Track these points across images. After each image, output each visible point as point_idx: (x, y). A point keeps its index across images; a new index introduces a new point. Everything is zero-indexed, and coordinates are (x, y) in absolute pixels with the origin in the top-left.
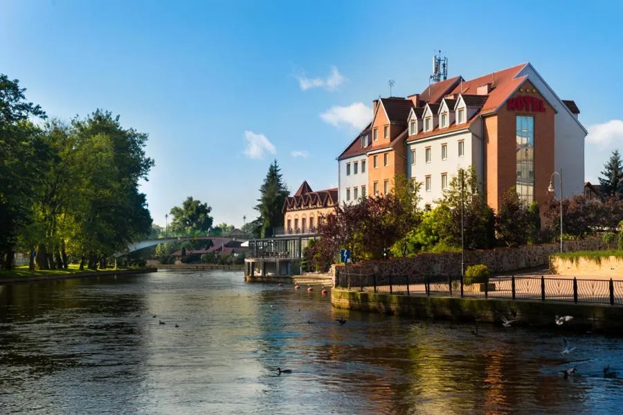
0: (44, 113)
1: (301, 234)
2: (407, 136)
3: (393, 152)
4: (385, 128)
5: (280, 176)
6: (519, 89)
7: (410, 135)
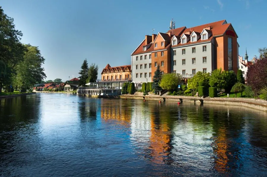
0: (22, 34)
1: (119, 81)
2: (171, 46)
3: (167, 51)
4: (162, 43)
5: (87, 64)
6: (228, 28)
7: (172, 45)
